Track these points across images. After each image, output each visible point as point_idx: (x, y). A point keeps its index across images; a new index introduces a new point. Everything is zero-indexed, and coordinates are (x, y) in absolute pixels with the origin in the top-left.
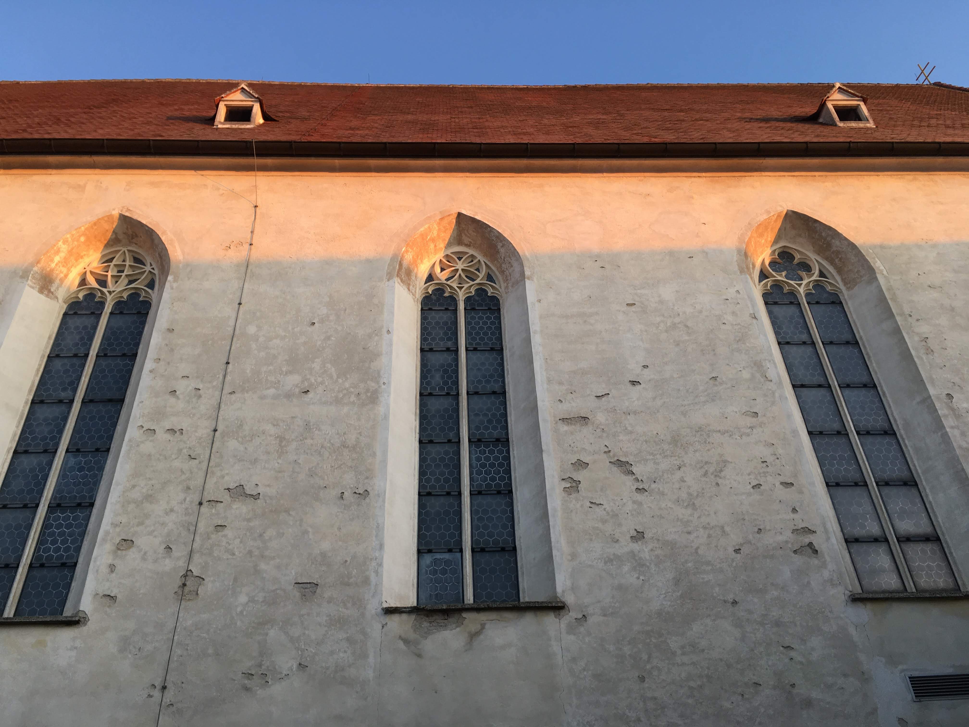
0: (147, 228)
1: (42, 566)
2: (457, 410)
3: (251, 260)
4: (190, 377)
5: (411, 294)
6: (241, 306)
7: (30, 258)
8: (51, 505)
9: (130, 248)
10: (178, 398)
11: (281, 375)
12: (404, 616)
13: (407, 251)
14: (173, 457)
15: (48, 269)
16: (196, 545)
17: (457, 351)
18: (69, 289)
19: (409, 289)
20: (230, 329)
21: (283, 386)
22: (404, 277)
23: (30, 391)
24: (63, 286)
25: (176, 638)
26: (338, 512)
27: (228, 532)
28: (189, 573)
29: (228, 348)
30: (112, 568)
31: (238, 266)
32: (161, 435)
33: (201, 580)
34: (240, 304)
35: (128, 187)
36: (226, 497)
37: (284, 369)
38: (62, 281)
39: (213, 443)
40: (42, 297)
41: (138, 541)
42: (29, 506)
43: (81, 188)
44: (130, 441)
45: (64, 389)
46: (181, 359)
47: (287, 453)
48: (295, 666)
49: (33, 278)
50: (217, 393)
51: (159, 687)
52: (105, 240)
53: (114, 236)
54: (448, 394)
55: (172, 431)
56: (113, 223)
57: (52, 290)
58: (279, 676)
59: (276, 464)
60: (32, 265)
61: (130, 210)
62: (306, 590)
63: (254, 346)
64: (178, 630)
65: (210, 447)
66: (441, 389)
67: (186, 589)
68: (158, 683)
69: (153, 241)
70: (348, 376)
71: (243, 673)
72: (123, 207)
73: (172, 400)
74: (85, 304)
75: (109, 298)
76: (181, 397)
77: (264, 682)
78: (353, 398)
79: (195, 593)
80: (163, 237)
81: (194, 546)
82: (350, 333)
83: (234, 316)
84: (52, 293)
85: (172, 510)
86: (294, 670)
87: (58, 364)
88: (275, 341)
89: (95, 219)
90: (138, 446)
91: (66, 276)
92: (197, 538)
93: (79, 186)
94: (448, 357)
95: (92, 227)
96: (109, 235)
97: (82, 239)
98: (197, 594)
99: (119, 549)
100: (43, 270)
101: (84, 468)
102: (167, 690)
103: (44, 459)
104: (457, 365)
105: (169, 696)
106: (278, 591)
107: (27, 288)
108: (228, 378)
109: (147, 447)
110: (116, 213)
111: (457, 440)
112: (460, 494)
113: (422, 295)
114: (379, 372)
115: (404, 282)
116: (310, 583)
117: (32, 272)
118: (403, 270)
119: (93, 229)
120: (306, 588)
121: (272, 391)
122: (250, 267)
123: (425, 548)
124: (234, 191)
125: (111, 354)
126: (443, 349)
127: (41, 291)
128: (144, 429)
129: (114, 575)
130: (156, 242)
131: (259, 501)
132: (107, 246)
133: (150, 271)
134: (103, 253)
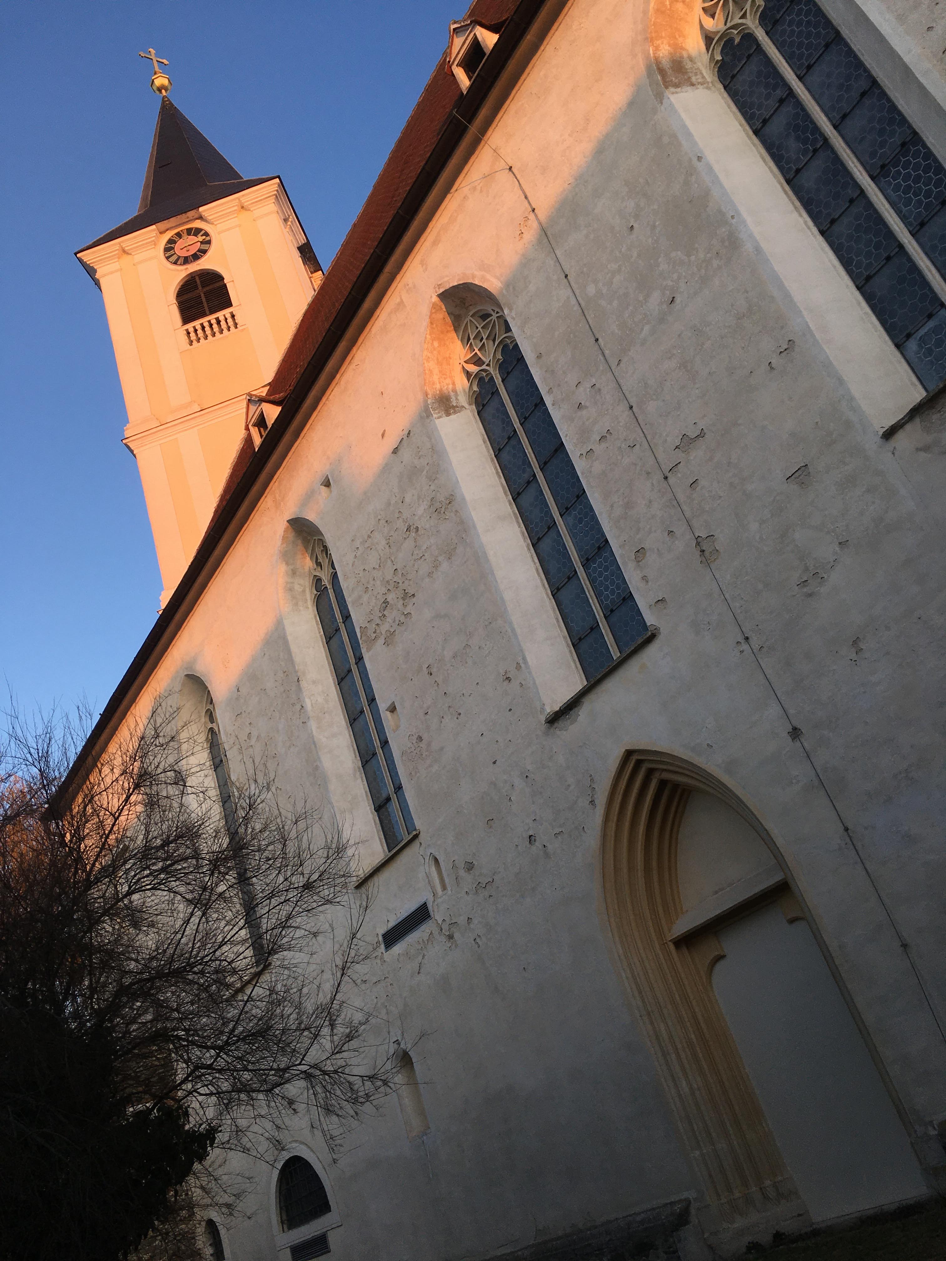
0: (461, 286)
1: (612, 611)
2: (837, 159)
3: (544, 225)
4: (581, 381)
5: (699, 86)
6: (569, 277)
7: (420, 397)
8: (583, 564)
9: (471, 314)
10: (586, 407)
11: (642, 307)
12: (908, 427)
13: (657, 48)
14: (619, 458)
15: (438, 392)
16: (688, 514)
17: (791, 93)
18: (464, 391)
19: (693, 85)
20: (576, 308)
21: (651, 315)
22: (676, 78)
23: (505, 493)
24: (459, 393)
25: (727, 596)
26: (778, 384)
27: (703, 482)
28: (699, 539)
29: (588, 326)
30: (645, 579)
31: (539, 242)
32: (599, 449)
33: (712, 537)
34: (566, 276)
35: (424, 267)
36: (680, 456)
37: (641, 298)
38: (454, 391)
39: (637, 420)
40: (453, 417)
41: (646, 546)
42: (571, 576)
43: (401, 304)
44: (582, 474)
45: (524, 472)
46: (564, 372)
47: (697, 372)
48: (837, 549)
49: (434, 410)
50: (609, 374)
51: (743, 641)
52: (450, 327)
53: (453, 317)
54: (815, 151)
55: (603, 438)
56: (442, 309)
57: (455, 405)
58: (829, 566)
59: (697, 391)
60: (426, 401)
61: (440, 285)
62: (800, 478)
63: (603, 303)
64: (724, 588)
65: (638, 425)
66: (805, 151)
67: (707, 553)
68: (740, 639)
69: (474, 291)
70: (696, 245)
71: (798, 585)
72: (435, 288)
73: (584, 412)
74: (483, 391)
75: (491, 369)
76: (588, 404)
77: (819, 580)
78: (715, 263)
79: (715, 552)
80: (475, 281)
81: (687, 516)
82: (668, 201)
83: (571, 294)
84: (457, 407)
85: (650, 502)
86: (839, 551)
87: (504, 455)
88: (615, 280)
89: (428, 320)
90: (591, 472)
91: (454, 384)
92: (685, 508)
93: (399, 304)
94: (788, 109)
95: (432, 328)
96: (448, 320)
97: (436, 344)
98: (717, 551)
99: (639, 561)
100: (435, 397)
101: (581, 518)
102: (750, 639)
103: (552, 533)
104: (803, 109)
105: (755, 642)
106: (778, 498)
107: (437, 421)
108: (607, 352)
109: (598, 467)
110: (435, 299)
111: (859, 192)
112: (901, 247)
113: (713, 71)
114: (720, 211)
115: (680, 83)
116: (799, 469)
117: (430, 407)
118: (669, 72)
119: (434, 329)
120: (799, 476)
121: (647, 328)
122: (549, 234)
123: (902, 337)
124: (486, 175)
125: (529, 413)
126: (777, 105)
127: (448, 414)
128: (584, 455)
129: (650, 583)
130: (477, 290)
131: (706, 436)
132: (456, 330)
133: (497, 317)
134: (460, 337)
